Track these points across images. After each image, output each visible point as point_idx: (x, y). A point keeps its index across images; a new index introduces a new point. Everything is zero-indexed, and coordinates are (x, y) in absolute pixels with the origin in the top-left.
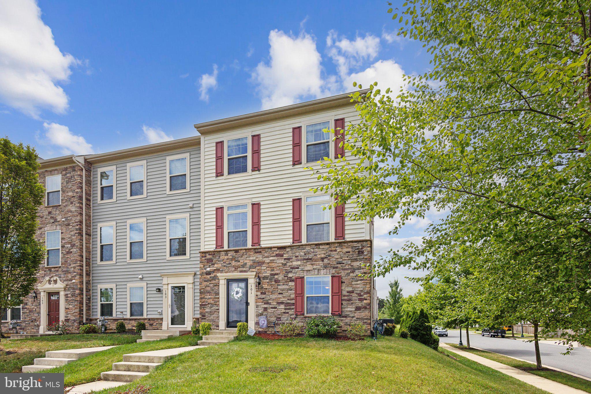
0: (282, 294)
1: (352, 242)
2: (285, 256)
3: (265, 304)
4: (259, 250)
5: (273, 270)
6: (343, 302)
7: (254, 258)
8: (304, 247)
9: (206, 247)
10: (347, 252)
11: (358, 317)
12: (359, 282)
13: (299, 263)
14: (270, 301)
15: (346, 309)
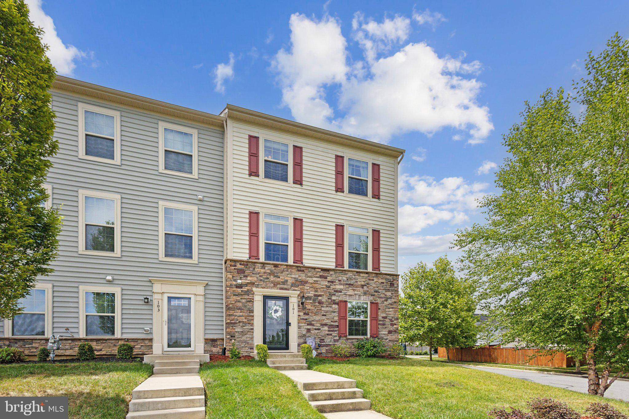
0: (325, 315)
1: (386, 274)
2: (329, 279)
3: (308, 325)
4: (302, 269)
5: (316, 291)
6: (379, 326)
7: (297, 276)
8: (347, 272)
9: (235, 254)
10: (382, 283)
11: (391, 339)
12: (391, 310)
13: (342, 287)
14: (313, 323)
15: (381, 333)
